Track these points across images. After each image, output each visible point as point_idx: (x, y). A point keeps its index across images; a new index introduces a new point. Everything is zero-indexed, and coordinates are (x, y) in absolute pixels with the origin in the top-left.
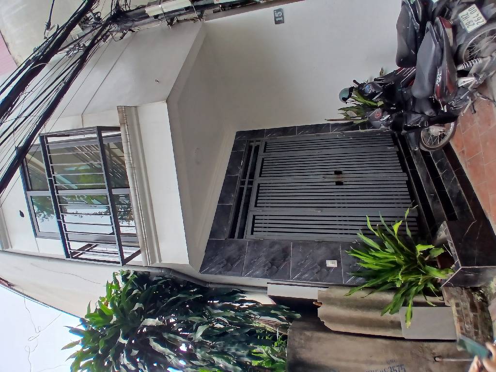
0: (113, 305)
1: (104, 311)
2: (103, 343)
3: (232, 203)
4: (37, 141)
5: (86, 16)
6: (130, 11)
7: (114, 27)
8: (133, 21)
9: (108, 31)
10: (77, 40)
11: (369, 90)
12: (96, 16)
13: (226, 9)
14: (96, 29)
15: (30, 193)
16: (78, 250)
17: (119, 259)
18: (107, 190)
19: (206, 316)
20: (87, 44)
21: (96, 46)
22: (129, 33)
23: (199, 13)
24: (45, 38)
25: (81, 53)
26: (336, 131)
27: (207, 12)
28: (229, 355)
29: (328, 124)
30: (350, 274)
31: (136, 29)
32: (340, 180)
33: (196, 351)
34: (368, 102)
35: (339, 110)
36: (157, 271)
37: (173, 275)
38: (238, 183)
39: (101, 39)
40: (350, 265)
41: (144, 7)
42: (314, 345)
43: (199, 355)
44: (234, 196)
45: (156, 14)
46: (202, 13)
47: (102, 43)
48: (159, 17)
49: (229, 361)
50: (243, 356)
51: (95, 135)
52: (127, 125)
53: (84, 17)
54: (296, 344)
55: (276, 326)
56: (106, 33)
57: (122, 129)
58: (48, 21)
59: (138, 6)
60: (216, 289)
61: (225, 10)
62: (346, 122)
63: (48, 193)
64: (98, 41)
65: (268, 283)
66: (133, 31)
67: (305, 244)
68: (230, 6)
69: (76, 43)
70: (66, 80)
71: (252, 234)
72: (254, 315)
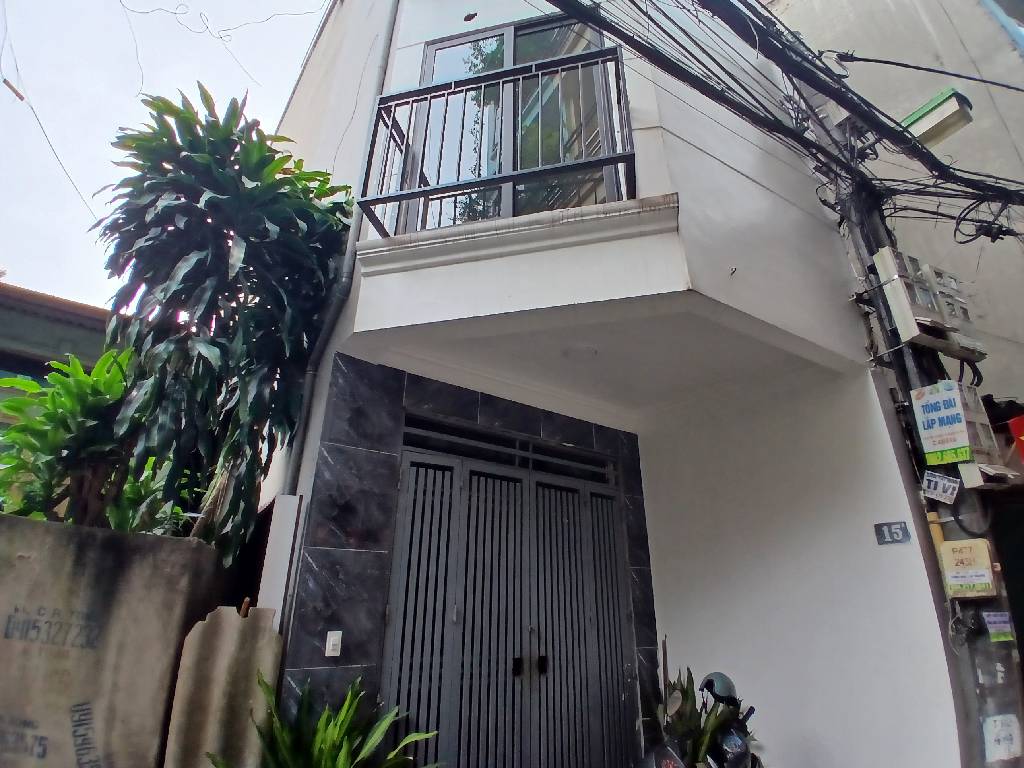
0: (283, 182)
1: (270, 167)
2: (204, 162)
3: (481, 422)
4: (610, 42)
5: (867, 132)
6: (883, 218)
7: (846, 188)
8: (862, 224)
9: (838, 175)
10: (816, 115)
11: (732, 746)
12: (868, 151)
13: (902, 417)
14: (841, 152)
15: (509, 33)
16: (394, 118)
17: (371, 195)
18: (511, 172)
19: (250, 364)
20: (807, 135)
21: (805, 151)
22: (836, 217)
23: (886, 359)
24: (821, 53)
25: (790, 124)
26: (640, 661)
27: (891, 376)
28: (154, 410)
29: (654, 642)
30: (307, 687)
31: (844, 229)
32: (526, 666)
33: (170, 342)
34: (706, 739)
35: (688, 669)
36: (346, 269)
37: (335, 300)
38: (523, 436)
39: (819, 160)
40: (328, 687)
41: (893, 244)
42: (158, 595)
43: (161, 347)
44: (497, 427)
45: (879, 270)
46: (889, 365)
47: (812, 164)
48: (872, 276)
49: (140, 410)
50: (148, 438)
51: (619, 150)
52: (639, 213)
53: (866, 127)
54: (163, 555)
55: (212, 512)
56: (832, 171)
57: (632, 203)
58: (856, 55)
59: (895, 233)
60: (300, 386)
61: (898, 412)
62: (662, 686)
63: (508, 65)
64: (814, 156)
65: (301, 497)
66: (840, 224)
67: (382, 584)
68: (908, 424)
69: (809, 112)
70: (729, 94)
71: (413, 464)
72: (241, 464)
